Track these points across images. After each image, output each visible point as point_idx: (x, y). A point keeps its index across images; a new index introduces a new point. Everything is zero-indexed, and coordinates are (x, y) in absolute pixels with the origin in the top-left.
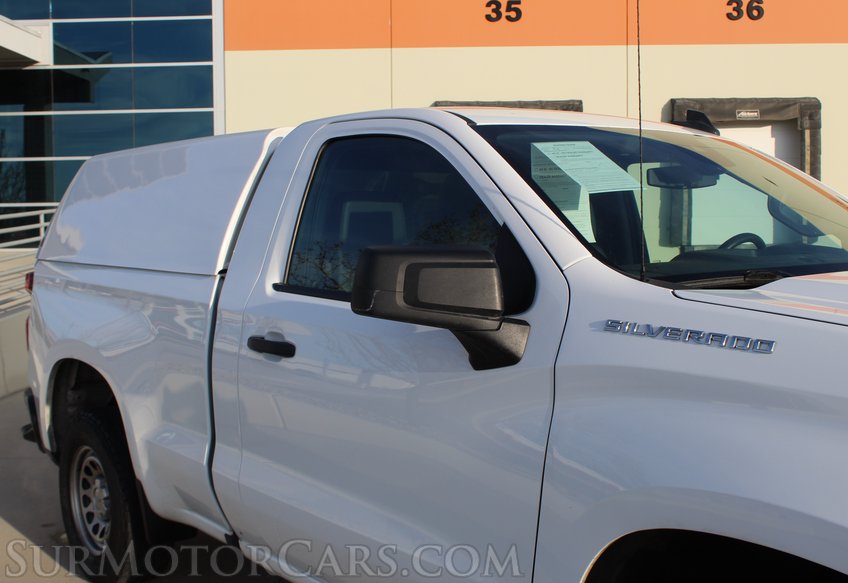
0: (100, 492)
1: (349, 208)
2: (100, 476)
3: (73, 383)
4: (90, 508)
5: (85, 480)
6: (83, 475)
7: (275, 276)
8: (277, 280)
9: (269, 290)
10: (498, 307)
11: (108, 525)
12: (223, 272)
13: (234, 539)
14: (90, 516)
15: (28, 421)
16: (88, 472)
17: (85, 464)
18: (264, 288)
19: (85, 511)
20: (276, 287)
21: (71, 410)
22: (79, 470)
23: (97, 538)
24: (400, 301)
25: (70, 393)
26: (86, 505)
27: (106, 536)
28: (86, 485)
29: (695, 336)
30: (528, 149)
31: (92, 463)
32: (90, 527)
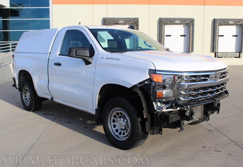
0: (28, 94)
1: (71, 42)
2: (28, 91)
3: (22, 75)
4: (26, 98)
5: (25, 92)
6: (25, 91)
7: (59, 53)
8: (59, 54)
9: (57, 55)
10: (88, 56)
11: (30, 100)
12: (50, 53)
13: (52, 98)
14: (26, 99)
15: (13, 83)
16: (26, 91)
17: (25, 89)
18: (56, 55)
19: (25, 98)
20: (59, 55)
21: (22, 80)
22: (24, 91)
23: (28, 103)
24: (74, 55)
25: (22, 77)
26: (26, 97)
27: (29, 102)
28: (26, 93)
29: (112, 59)
30: (97, 32)
31: (27, 89)
32: (26, 101)
